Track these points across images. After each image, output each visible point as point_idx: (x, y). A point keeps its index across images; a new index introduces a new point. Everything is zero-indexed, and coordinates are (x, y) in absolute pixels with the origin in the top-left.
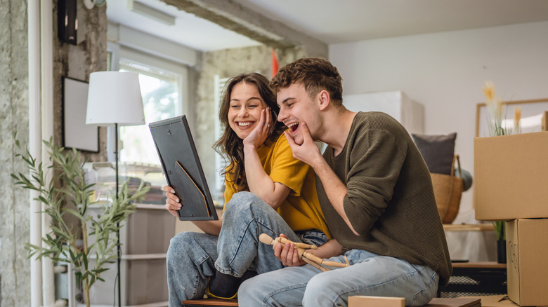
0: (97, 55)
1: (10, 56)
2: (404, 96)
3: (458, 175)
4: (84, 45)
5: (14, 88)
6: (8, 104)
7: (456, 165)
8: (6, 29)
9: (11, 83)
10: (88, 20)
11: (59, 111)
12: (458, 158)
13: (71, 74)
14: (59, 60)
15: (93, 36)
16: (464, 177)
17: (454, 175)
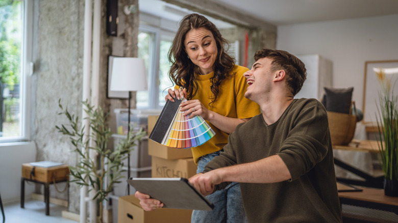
0: (132, 41)
1: (78, 43)
2: (321, 58)
3: (354, 114)
4: (123, 36)
5: (79, 62)
6: (76, 72)
7: (353, 107)
8: (76, 28)
9: (78, 59)
10: (126, 21)
11: (105, 75)
12: (354, 103)
13: (114, 53)
14: (106, 46)
15: (129, 30)
16: (357, 114)
17: (351, 114)
